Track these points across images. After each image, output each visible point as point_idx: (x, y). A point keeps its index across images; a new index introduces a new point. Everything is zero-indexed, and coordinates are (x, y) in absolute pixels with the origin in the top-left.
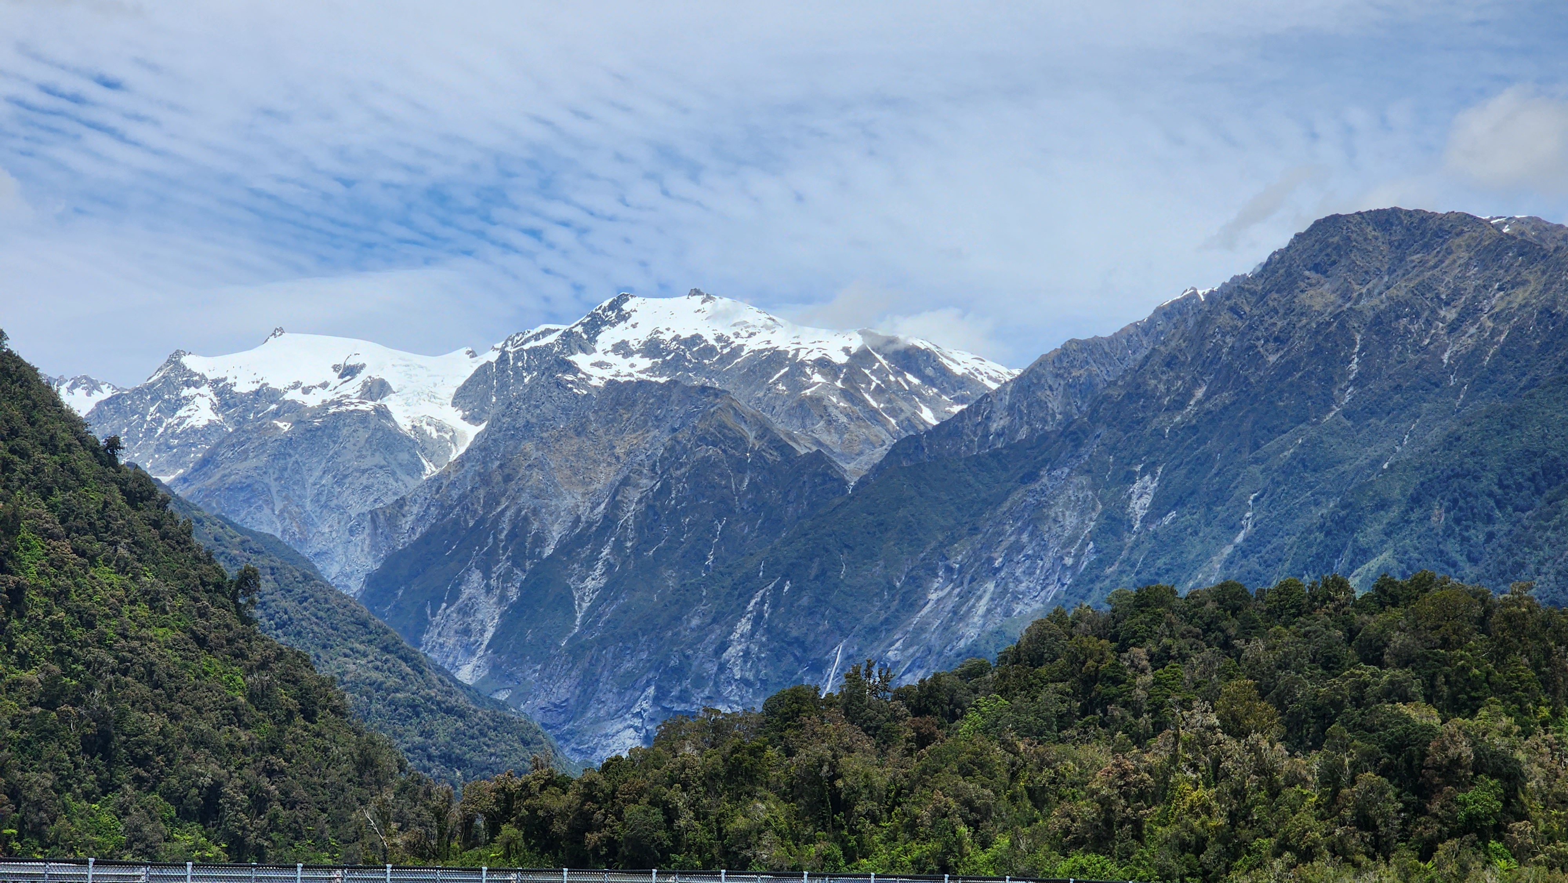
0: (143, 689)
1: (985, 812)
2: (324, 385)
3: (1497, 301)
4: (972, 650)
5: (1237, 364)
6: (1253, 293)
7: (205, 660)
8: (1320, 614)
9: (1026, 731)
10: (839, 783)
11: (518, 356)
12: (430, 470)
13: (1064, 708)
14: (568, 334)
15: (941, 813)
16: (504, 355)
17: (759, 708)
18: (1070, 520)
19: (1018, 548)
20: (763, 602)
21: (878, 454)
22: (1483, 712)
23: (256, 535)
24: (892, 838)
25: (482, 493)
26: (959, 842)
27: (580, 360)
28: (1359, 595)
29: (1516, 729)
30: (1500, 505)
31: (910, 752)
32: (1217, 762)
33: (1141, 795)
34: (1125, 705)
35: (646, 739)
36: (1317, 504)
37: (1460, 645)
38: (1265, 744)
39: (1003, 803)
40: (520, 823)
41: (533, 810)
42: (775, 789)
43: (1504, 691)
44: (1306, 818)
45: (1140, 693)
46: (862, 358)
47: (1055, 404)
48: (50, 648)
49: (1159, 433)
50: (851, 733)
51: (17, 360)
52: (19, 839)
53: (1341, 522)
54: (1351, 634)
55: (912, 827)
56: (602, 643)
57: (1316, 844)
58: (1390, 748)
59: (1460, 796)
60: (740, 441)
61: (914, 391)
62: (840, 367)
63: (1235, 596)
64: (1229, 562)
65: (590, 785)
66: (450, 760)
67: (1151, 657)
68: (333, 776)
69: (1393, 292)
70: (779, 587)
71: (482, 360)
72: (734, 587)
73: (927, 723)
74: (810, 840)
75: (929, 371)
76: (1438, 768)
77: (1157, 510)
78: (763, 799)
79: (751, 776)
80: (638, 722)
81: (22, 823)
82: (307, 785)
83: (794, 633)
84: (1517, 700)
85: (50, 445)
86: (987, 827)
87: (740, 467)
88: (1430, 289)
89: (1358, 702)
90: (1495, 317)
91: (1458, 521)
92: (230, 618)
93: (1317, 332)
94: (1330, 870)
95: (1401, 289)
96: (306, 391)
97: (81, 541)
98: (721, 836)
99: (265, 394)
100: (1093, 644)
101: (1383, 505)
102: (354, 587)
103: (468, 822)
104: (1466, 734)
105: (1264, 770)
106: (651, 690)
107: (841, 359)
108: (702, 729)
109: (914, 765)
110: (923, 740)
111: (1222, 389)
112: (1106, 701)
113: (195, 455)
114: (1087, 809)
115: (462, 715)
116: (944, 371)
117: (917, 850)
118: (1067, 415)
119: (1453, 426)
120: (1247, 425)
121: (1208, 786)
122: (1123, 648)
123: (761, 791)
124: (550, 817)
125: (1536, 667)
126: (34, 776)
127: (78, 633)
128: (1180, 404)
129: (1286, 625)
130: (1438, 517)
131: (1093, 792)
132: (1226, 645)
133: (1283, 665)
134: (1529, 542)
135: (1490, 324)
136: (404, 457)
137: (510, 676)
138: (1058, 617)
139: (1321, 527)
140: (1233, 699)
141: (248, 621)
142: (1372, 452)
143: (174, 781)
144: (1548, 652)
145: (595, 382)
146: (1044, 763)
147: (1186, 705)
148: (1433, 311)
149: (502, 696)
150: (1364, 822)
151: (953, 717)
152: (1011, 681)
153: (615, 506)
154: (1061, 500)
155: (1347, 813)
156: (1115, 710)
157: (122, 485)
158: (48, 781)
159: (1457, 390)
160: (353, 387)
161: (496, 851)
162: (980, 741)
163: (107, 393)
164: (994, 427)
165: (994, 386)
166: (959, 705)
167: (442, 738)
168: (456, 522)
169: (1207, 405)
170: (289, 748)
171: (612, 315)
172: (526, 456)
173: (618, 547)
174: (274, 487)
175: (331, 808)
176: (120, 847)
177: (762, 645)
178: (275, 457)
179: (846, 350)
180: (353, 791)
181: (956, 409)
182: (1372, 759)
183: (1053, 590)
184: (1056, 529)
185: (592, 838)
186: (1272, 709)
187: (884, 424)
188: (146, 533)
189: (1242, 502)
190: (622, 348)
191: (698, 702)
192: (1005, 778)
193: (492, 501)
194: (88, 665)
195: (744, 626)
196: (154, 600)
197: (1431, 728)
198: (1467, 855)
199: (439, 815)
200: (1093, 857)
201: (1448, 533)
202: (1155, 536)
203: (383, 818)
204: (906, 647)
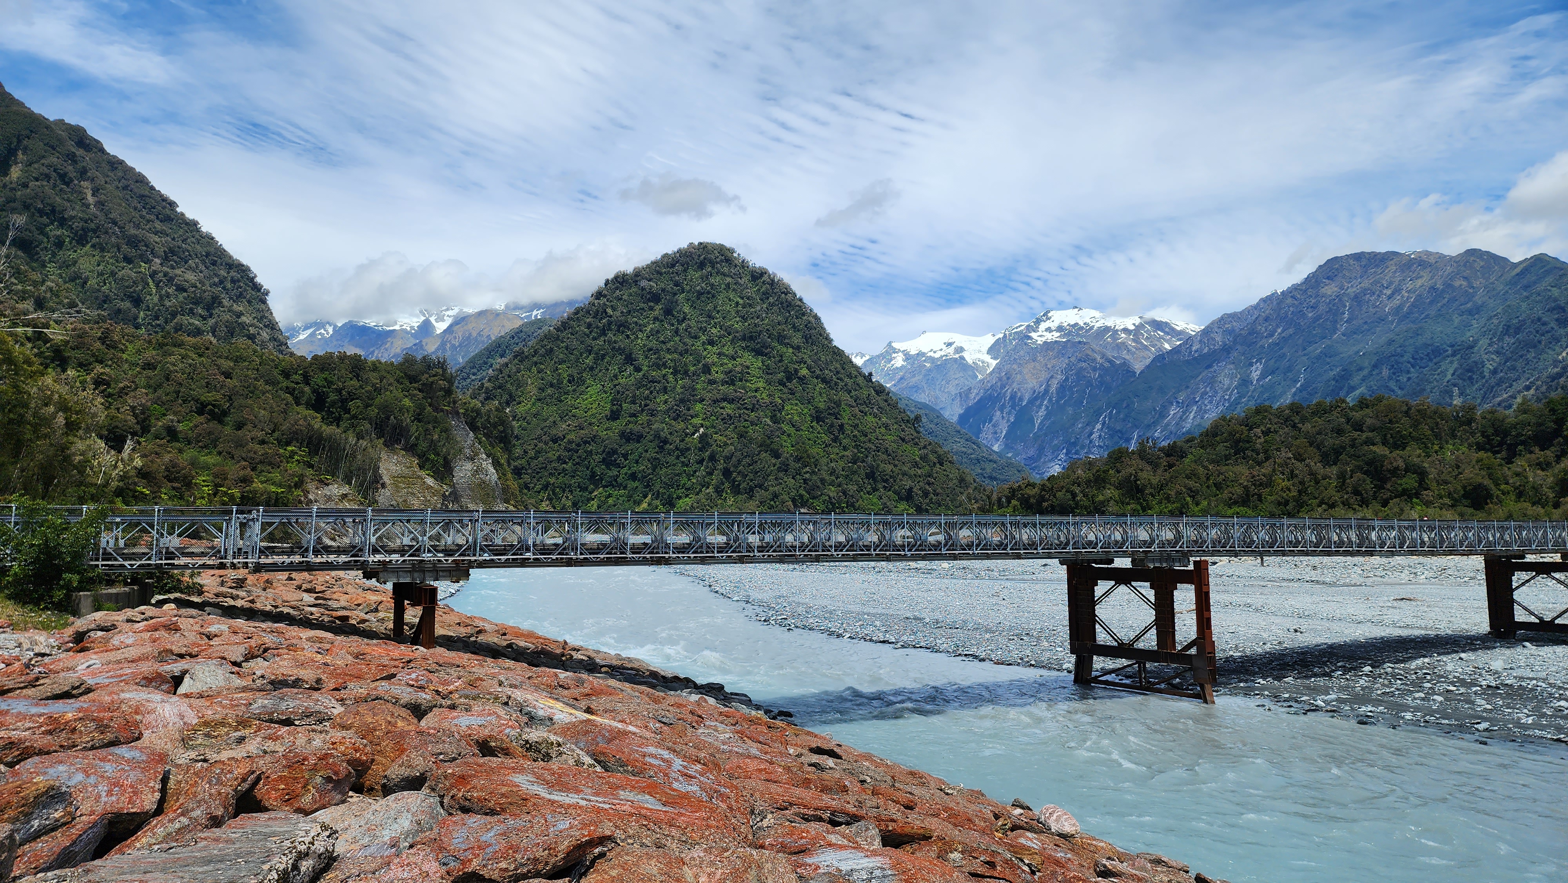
0: (885, 457)
1: (1197, 492)
2: (941, 350)
3: (1410, 285)
4: (1188, 432)
5: (1295, 318)
6: (1301, 290)
7: (905, 446)
8: (1334, 413)
9: (1212, 462)
10: (1139, 482)
11: (1010, 335)
12: (980, 377)
13: (1227, 453)
14: (1028, 326)
15: (1179, 493)
16: (1005, 334)
17: (1106, 456)
18: (1227, 382)
19: (1206, 393)
20: (1105, 417)
21: (1148, 361)
22: (1408, 448)
23: (920, 403)
24: (1160, 502)
25: (999, 384)
26: (1187, 504)
27: (1033, 335)
28: (1351, 405)
29: (1423, 454)
30: (1413, 366)
31: (1166, 470)
32: (1292, 471)
33: (1261, 485)
34: (1253, 450)
35: (1063, 468)
36: (1331, 370)
37: (1397, 422)
38: (1312, 464)
39: (1204, 488)
40: (1018, 500)
41: (1023, 495)
42: (1113, 485)
43: (1417, 440)
44: (1332, 491)
45: (1258, 446)
46: (1139, 327)
47: (1218, 338)
48: (853, 444)
49: (1263, 347)
50: (1142, 464)
51: (838, 348)
52: (847, 507)
53: (1342, 377)
54: (1348, 420)
55: (1168, 498)
56: (1046, 435)
57: (1336, 501)
58: (1367, 464)
59: (1399, 482)
60: (1094, 360)
61: (1161, 337)
62: (1132, 331)
63: (1298, 408)
64: (1295, 394)
65: (1043, 485)
66: (991, 478)
67: (1263, 432)
68: (951, 485)
69: (1362, 285)
70: (1111, 412)
71: (997, 337)
72: (1094, 412)
73: (1172, 459)
74: (1128, 504)
75: (1167, 330)
76: (1389, 471)
77: (1263, 376)
78: (1109, 489)
79: (1104, 481)
80: (1060, 463)
81: (847, 503)
82: (942, 488)
83: (1118, 428)
84: (1423, 443)
85: (850, 376)
86: (1198, 498)
87: (1095, 369)
88: (1379, 282)
89: (1353, 446)
90: (1408, 292)
91: (1394, 374)
92: (913, 432)
93: (1330, 303)
94: (1343, 511)
95: (1366, 284)
96: (935, 352)
97: (861, 408)
98: (1093, 503)
99: (921, 354)
100: (1238, 428)
101: (1361, 369)
102: (955, 419)
103: (999, 499)
104: (1401, 457)
105: (1312, 474)
106: (1065, 451)
107: (1132, 328)
108: (1085, 464)
109: (1167, 476)
110: (1171, 466)
111: (1288, 328)
112: (1244, 450)
113: (898, 377)
114: (1239, 491)
115: (995, 462)
116: (1173, 329)
117: (1170, 507)
118: (1224, 342)
119: (1391, 335)
120: (1300, 341)
121: (1289, 480)
122: (1251, 429)
123: (1108, 486)
124: (1029, 497)
125: (1432, 429)
126: (851, 487)
127: (862, 439)
128: (1271, 335)
129: (1320, 418)
130: (1385, 372)
131: (1241, 484)
132: (1294, 426)
133: (1319, 433)
134: (1427, 380)
135: (1406, 294)
136: (970, 373)
137: (1012, 448)
138: (1223, 418)
139: (1334, 379)
140: (1298, 447)
141: (918, 432)
142: (1355, 349)
143: (897, 487)
144: (1437, 424)
145: (1039, 342)
146: (1220, 473)
147: (1278, 450)
148: (1381, 291)
149: (1010, 455)
150: (1356, 492)
151: (1182, 457)
152: (1205, 443)
153: (1048, 386)
154: (1223, 374)
155: (1349, 489)
156: (1249, 453)
157: (874, 388)
158: (855, 487)
159: (1392, 322)
160: (951, 350)
161: (1010, 509)
162: (1193, 466)
163: (868, 357)
164: (1194, 348)
165: (1193, 333)
166: (1184, 452)
167: (988, 471)
168: (990, 395)
169: (1283, 335)
170: (935, 475)
171: (1044, 318)
172: (1015, 370)
173: (1050, 400)
174: (925, 386)
175: (951, 496)
176: (880, 509)
177: (1106, 433)
178: (925, 376)
179: (1134, 324)
180: (958, 490)
181: (1178, 343)
182: (1360, 468)
183: (1221, 408)
184: (1221, 385)
185: (1045, 504)
186: (1315, 450)
187: (1150, 350)
188: (883, 404)
189: (1299, 372)
190: (1049, 330)
191: (1082, 455)
192: (1205, 479)
193: (1003, 386)
194: (866, 449)
195: (1098, 426)
196: (886, 427)
197: (1385, 455)
198: (1403, 504)
199: (989, 497)
200: (1242, 508)
201: (1390, 378)
202: (1262, 386)
203: (969, 499)
204: (1162, 432)
